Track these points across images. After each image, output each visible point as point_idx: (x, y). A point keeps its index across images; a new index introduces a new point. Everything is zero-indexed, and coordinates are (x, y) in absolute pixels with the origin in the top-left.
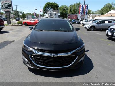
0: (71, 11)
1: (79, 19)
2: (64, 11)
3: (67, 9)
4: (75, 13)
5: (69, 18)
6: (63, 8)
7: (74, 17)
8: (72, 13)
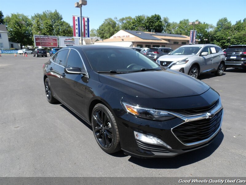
0: (39, 29)
1: (61, 46)
2: (20, 28)
3: (29, 25)
4: (51, 34)
5: (38, 44)
6: (17, 20)
7: (50, 43)
8: (44, 34)
